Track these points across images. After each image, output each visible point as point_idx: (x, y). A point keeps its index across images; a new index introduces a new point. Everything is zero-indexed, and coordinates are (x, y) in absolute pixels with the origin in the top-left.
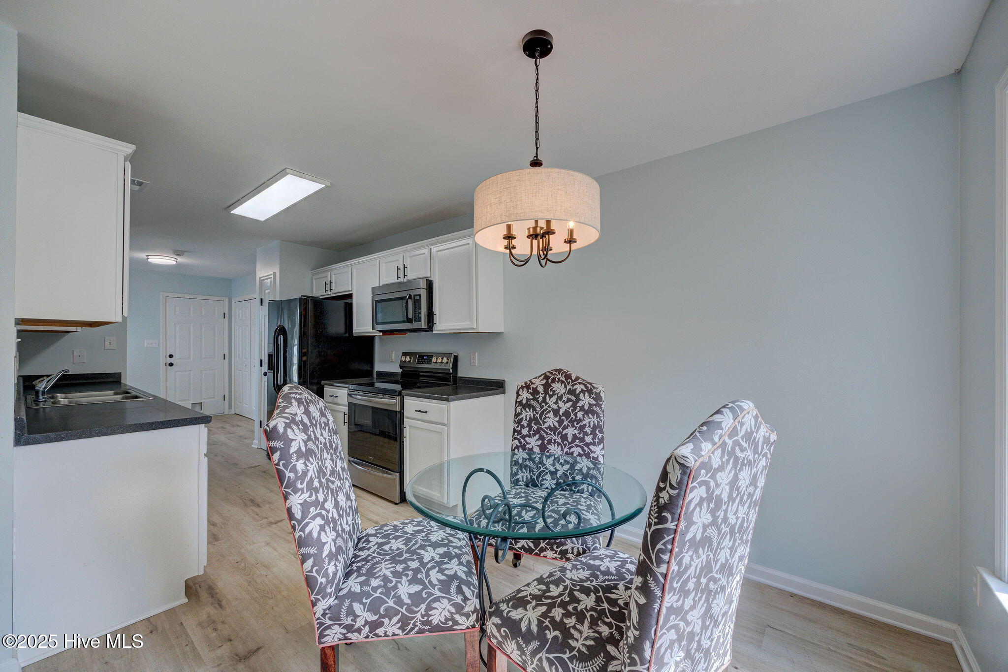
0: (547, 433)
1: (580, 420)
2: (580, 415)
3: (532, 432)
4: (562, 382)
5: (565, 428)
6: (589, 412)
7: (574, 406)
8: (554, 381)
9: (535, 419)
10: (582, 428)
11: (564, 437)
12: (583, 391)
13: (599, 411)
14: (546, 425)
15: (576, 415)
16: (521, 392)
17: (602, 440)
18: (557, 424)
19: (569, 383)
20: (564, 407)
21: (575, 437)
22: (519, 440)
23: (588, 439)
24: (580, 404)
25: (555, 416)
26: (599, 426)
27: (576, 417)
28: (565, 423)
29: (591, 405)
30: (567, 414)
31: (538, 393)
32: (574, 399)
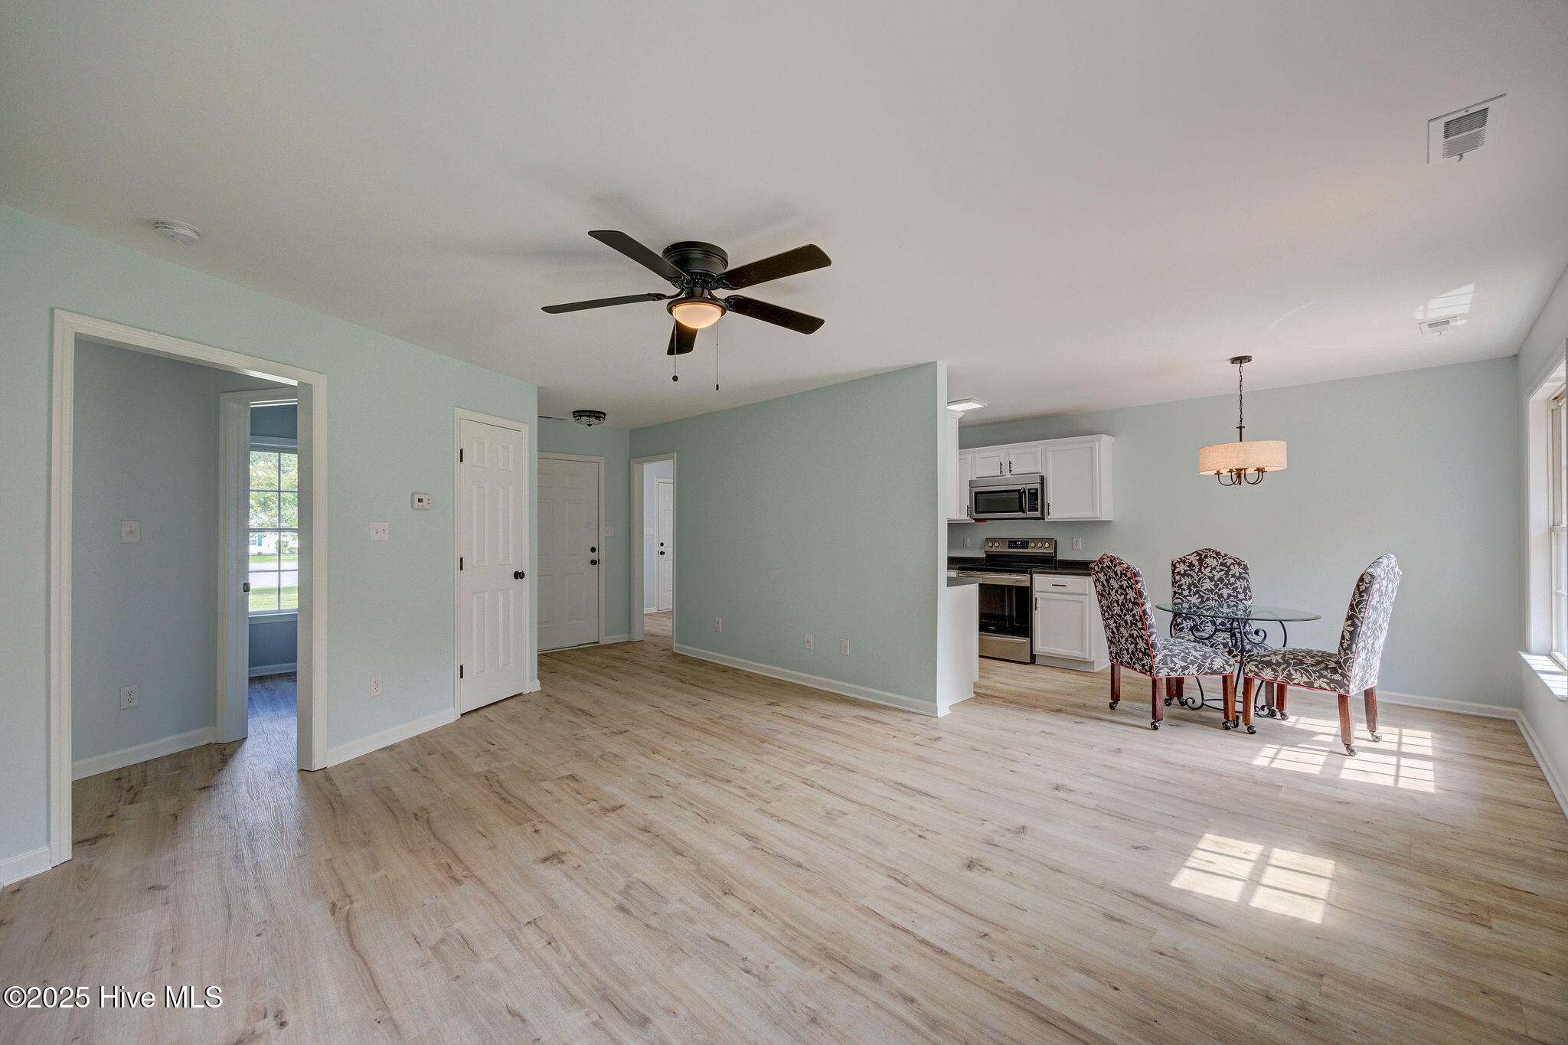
0: (1205, 593)
1: (1233, 584)
2: (1232, 580)
3: (1192, 593)
4: (1214, 558)
5: (1220, 589)
6: (1240, 578)
7: (1227, 574)
8: (1206, 557)
9: (1193, 584)
10: (1235, 589)
11: (1221, 596)
12: (1232, 563)
13: (1248, 577)
14: (1204, 588)
15: (1229, 580)
16: (1177, 565)
17: (1250, 598)
18: (1213, 587)
19: (1220, 558)
20: (1217, 576)
21: (1229, 596)
22: (1181, 599)
23: (1241, 596)
24: (1231, 573)
25: (1211, 581)
26: (1249, 588)
27: (1229, 581)
28: (1220, 586)
29: (1240, 573)
30: (1221, 580)
31: (1194, 566)
32: (1226, 569)
